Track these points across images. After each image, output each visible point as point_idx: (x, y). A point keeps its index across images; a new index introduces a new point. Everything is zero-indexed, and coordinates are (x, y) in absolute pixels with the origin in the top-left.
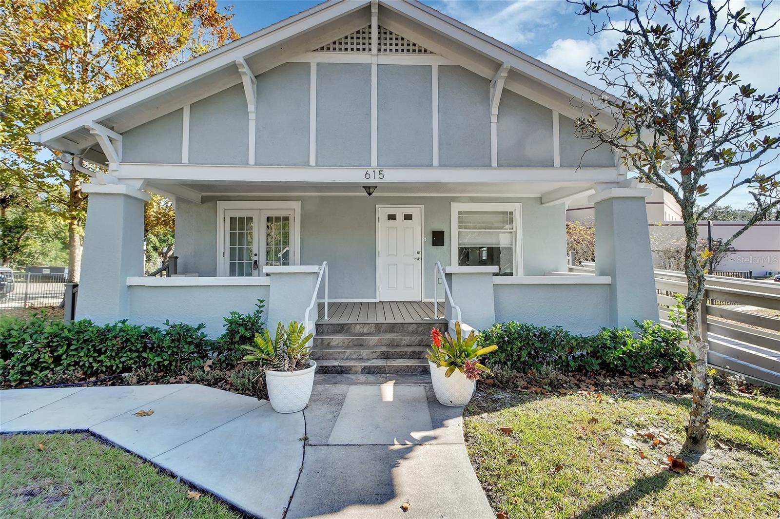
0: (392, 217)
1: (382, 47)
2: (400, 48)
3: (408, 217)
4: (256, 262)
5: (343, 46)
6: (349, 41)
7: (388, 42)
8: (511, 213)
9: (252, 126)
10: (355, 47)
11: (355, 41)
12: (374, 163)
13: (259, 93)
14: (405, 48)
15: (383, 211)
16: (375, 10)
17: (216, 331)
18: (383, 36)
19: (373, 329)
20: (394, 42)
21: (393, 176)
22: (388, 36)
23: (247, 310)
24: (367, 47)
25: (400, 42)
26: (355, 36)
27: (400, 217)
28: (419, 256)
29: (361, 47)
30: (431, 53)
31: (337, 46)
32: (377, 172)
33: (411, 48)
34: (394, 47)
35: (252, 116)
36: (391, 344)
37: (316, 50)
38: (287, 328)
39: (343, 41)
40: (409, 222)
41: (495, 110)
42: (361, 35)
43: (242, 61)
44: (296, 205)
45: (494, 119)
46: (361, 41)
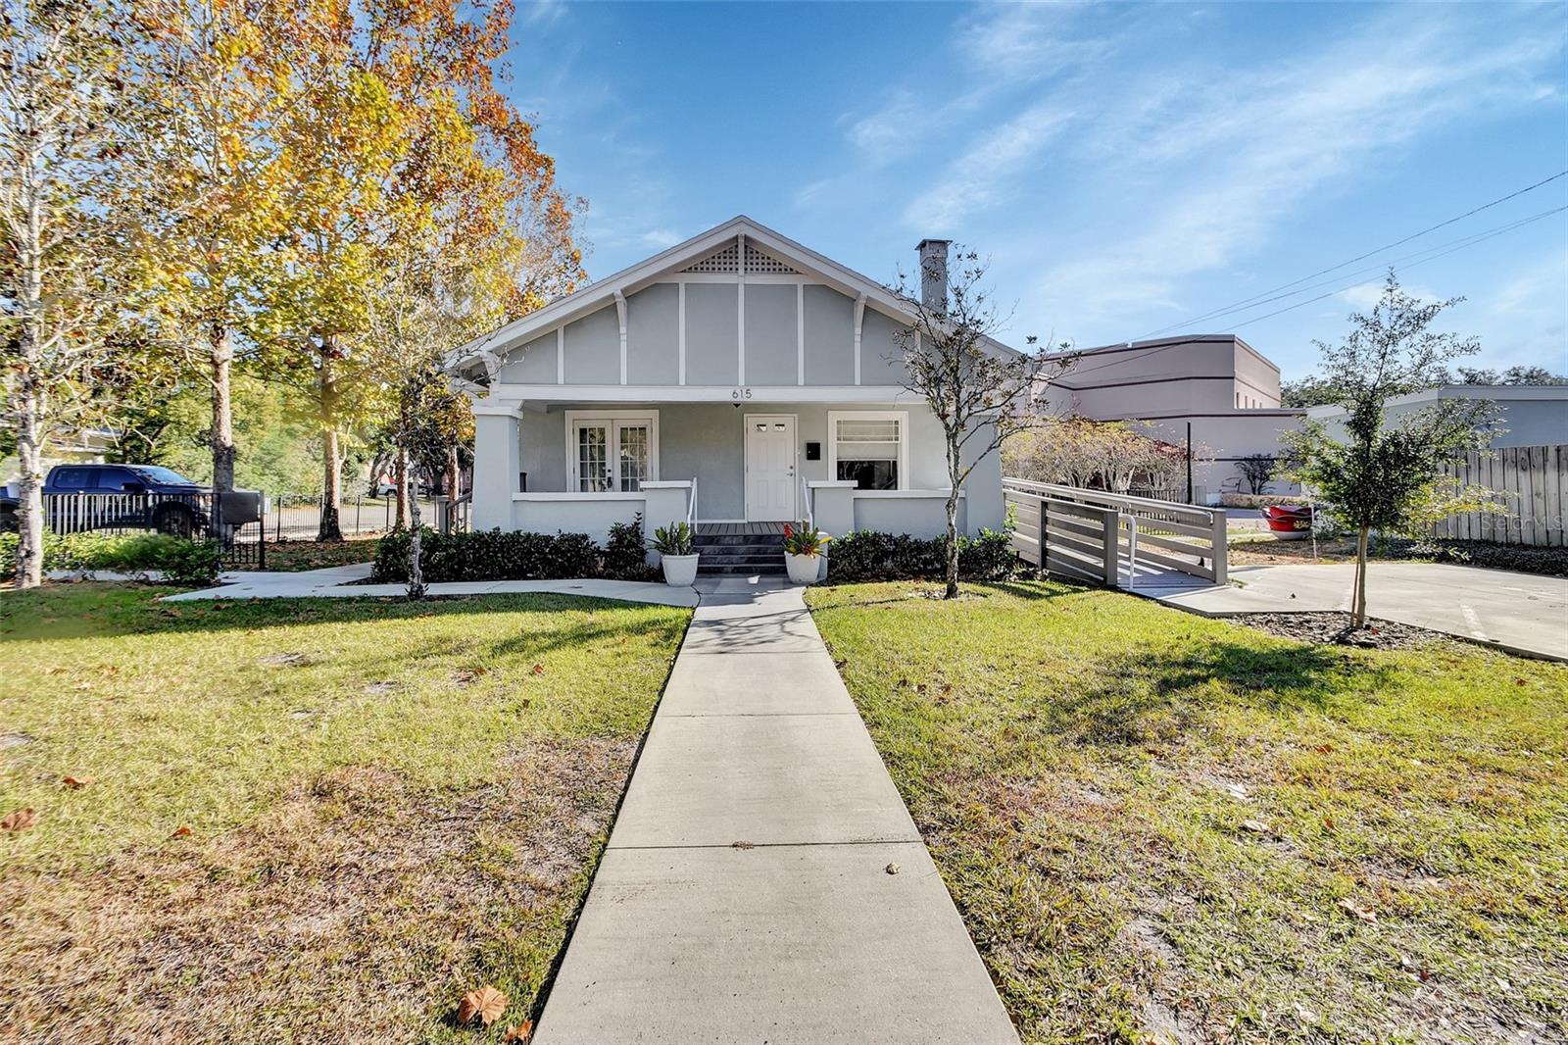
1: (749, 266)
2: (766, 267)
4: (609, 478)
5: (711, 266)
6: (716, 260)
7: (755, 261)
8: (897, 422)
9: (624, 345)
10: (722, 266)
11: (722, 260)
12: (742, 382)
13: (629, 313)
14: (771, 267)
16: (741, 241)
17: (602, 539)
18: (749, 255)
19: (741, 541)
20: (760, 261)
21: (760, 395)
22: (755, 255)
23: (628, 521)
24: (734, 266)
25: (766, 261)
26: (722, 256)
28: (792, 471)
29: (728, 266)
30: (797, 273)
31: (705, 266)
32: (744, 391)
33: (777, 267)
34: (760, 266)
35: (624, 338)
36: (758, 551)
37: (684, 271)
38: (676, 526)
39: (710, 261)
41: (858, 330)
42: (728, 255)
43: (619, 293)
44: (654, 415)
45: (858, 339)
46: (728, 260)
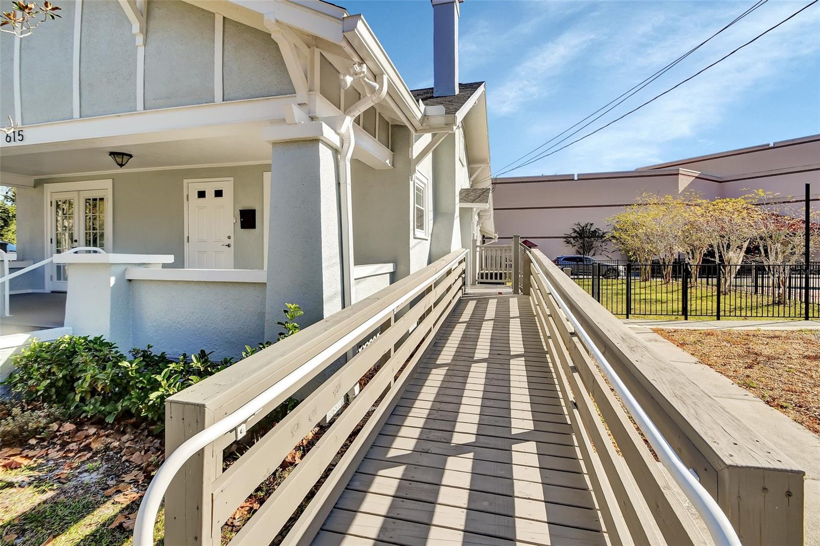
0: (202, 194)
3: (219, 194)
12: (18, 122)
15: (192, 186)
27: (210, 194)
28: (229, 241)
32: (17, 132)
40: (219, 199)
41: (135, 27)
44: (108, 183)
